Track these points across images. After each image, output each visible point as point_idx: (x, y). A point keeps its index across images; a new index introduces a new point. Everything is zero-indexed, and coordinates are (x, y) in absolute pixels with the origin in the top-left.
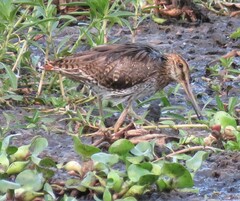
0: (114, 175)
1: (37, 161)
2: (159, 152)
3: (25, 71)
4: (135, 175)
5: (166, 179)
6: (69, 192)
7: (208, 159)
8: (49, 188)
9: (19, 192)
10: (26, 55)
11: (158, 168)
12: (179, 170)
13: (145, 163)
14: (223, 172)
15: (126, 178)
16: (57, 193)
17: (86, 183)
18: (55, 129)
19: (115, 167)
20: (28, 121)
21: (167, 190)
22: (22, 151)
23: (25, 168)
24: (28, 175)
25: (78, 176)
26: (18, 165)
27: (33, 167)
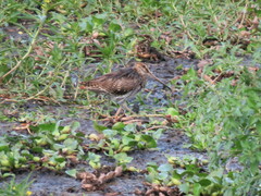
0: (115, 141)
1: (75, 134)
2: (139, 129)
3: (68, 87)
4: (126, 141)
5: (142, 143)
6: (91, 150)
7: (164, 132)
8: (80, 148)
9: (64, 150)
10: (69, 78)
11: (138, 137)
12: (149, 138)
13: (131, 135)
14: (172, 140)
15: (121, 143)
16: (84, 150)
17: (100, 145)
18: (84, 117)
19: (115, 137)
20: (70, 113)
21: (143, 149)
22: (66, 128)
23: (68, 137)
24: (69, 141)
25: (96, 141)
26: (64, 136)
27: (72, 137)
